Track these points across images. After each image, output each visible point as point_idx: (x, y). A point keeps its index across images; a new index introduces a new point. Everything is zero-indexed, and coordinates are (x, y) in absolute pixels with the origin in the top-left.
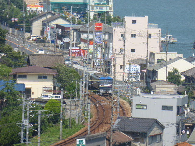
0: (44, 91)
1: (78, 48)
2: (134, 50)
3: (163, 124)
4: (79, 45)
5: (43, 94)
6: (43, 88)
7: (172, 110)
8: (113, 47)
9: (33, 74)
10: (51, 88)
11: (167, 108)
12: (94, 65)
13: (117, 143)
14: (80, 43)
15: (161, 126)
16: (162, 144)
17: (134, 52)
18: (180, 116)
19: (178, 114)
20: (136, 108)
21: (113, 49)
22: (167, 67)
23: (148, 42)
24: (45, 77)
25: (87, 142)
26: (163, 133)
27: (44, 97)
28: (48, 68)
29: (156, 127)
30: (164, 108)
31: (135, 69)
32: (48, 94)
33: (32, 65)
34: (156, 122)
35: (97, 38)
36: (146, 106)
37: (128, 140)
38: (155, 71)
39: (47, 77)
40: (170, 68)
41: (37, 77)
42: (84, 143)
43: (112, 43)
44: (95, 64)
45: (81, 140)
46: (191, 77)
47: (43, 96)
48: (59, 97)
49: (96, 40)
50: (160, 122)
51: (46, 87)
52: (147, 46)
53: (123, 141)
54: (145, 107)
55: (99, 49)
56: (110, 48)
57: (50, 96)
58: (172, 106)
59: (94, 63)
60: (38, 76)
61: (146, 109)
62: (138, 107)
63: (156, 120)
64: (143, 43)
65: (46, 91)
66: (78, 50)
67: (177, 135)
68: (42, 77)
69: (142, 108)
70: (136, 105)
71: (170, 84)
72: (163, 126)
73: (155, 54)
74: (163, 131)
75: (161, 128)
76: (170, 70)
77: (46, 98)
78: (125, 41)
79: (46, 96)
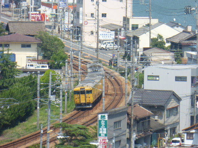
0: (29, 60)
1: (38, 13)
2: (106, 14)
3: (180, 96)
4: (38, 10)
5: (29, 64)
6: (27, 57)
7: (186, 81)
8: (83, 12)
9: (16, 42)
10: (35, 57)
11: (181, 79)
12: (59, 30)
13: (137, 118)
14: (40, 7)
15: (178, 99)
16: (179, 116)
17: (105, 16)
18: (194, 87)
19: (192, 85)
20: (148, 80)
21: (83, 14)
22: (150, 33)
23: (126, 7)
24: (29, 46)
25: (109, 117)
26: (179, 106)
27: (29, 67)
28: (29, 35)
29: (173, 99)
30: (178, 79)
31: (109, 35)
32: (34, 63)
33: (12, 33)
34: (173, 94)
35: (62, 2)
36: (158, 77)
37: (148, 114)
38: (137, 37)
39: (31, 46)
40: (154, 34)
41: (20, 46)
42: (106, 119)
43: (82, 8)
44: (61, 30)
45: (103, 115)
46: (179, 43)
47: (28, 65)
48: (46, 67)
49: (61, 4)
50: (177, 94)
51: (30, 56)
52: (126, 10)
53: (143, 115)
54: (158, 79)
55: (67, 14)
56: (80, 12)
57: (36, 66)
58: (186, 77)
59: (59, 29)
60: (22, 45)
61: (158, 80)
62: (150, 78)
63: (173, 92)
64: (122, 8)
65: (30, 60)
66: (38, 14)
67: (192, 107)
68: (26, 46)
69: (154, 79)
70: (148, 76)
71: (165, 52)
72: (180, 98)
73: (130, 19)
74: (179, 103)
75: (177, 100)
76: (154, 36)
77: (32, 68)
78: (98, 5)
79: (32, 65)
